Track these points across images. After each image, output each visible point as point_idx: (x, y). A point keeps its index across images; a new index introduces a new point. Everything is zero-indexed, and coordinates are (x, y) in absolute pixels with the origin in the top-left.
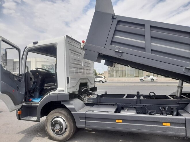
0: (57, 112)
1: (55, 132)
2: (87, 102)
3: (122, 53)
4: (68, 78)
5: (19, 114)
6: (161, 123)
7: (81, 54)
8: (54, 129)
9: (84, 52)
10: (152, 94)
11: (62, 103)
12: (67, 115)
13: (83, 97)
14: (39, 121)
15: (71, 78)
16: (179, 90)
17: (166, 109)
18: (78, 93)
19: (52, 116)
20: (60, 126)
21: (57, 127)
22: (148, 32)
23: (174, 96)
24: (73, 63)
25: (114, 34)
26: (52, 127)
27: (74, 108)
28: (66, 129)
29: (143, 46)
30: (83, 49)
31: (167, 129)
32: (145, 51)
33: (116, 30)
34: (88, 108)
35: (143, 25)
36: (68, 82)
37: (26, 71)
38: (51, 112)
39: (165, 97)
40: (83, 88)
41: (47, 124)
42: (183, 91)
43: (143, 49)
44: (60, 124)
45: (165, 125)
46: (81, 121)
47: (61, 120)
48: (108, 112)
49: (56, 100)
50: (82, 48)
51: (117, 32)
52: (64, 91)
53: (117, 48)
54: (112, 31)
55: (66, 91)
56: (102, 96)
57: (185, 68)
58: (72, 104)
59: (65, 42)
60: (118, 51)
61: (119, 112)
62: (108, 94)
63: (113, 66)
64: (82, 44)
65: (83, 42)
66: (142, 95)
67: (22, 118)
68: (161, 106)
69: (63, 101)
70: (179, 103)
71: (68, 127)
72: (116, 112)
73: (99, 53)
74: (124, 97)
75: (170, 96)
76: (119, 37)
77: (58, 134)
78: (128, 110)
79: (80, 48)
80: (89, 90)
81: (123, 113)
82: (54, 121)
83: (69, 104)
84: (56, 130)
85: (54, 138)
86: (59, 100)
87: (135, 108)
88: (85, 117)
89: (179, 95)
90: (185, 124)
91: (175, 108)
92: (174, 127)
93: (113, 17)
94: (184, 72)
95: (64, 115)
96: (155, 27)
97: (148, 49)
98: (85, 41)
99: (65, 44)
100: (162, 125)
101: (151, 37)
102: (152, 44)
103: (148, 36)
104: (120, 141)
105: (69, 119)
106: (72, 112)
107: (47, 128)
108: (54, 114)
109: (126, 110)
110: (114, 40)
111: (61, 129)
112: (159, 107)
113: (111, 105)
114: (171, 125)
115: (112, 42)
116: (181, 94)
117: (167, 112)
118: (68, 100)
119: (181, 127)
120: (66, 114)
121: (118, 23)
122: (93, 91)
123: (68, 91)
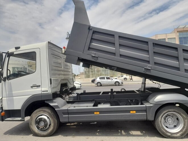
0: (41, 111)
1: (40, 128)
2: (68, 100)
3: (97, 57)
4: (51, 80)
5: (2, 115)
6: (129, 111)
7: (61, 57)
8: (39, 126)
9: (65, 56)
10: (123, 90)
11: (46, 102)
12: (51, 113)
13: (64, 96)
14: (24, 120)
15: (54, 80)
16: (143, 85)
17: (134, 101)
18: (59, 93)
19: (36, 115)
20: (45, 123)
21: (42, 124)
22: (117, 41)
23: (139, 91)
24: (55, 66)
25: (91, 42)
26: (37, 125)
27: (57, 106)
28: (50, 125)
29: (114, 52)
30: (65, 54)
31: (133, 115)
32: (115, 56)
33: (92, 39)
34: (70, 105)
35: (113, 35)
36: (51, 83)
37: (9, 74)
38: (35, 111)
39: (133, 92)
40: (64, 88)
41: (31, 122)
42: (146, 86)
43: (114, 54)
44: (45, 121)
45: (132, 113)
46: (64, 116)
47: (46, 118)
48: (87, 106)
49: (40, 100)
50: (63, 54)
51: (92, 40)
52: (47, 91)
53: (93, 54)
54: (89, 39)
55: (49, 91)
56: (81, 94)
57: (145, 68)
58: (55, 102)
59: (47, 47)
60: (94, 55)
61: (97, 106)
62: (86, 92)
63: (90, 68)
64: (63, 50)
65: (64, 48)
66: (115, 92)
67: (5, 119)
68: (129, 99)
69: (46, 100)
70: (143, 96)
71: (52, 122)
72: (94, 106)
73: (79, 58)
74: (101, 94)
75: (137, 91)
76: (95, 44)
77: (43, 130)
78: (103, 104)
79: (61, 53)
80: (69, 90)
81: (100, 106)
82: (39, 119)
83: (52, 102)
84: (41, 127)
85: (39, 134)
86: (43, 99)
87: (109, 102)
88: (68, 112)
89: (143, 90)
90: (146, 110)
91: (140, 100)
92: (138, 114)
93: (90, 28)
94: (144, 71)
95: (48, 112)
96: (122, 37)
97: (118, 54)
98: (66, 47)
99: (47, 49)
100: (130, 113)
101: (120, 45)
102: (120, 50)
103: (117, 44)
104: (98, 130)
105: (53, 116)
106: (56, 109)
107: (31, 126)
108: (38, 113)
109: (102, 104)
110: (91, 47)
111: (46, 125)
112: (128, 100)
113: (90, 101)
114: (136, 112)
115: (89, 48)
116: (145, 88)
117: (134, 103)
118: (52, 98)
119: (143, 113)
120: (50, 111)
121: (93, 33)
122: (72, 91)
123: (51, 91)
